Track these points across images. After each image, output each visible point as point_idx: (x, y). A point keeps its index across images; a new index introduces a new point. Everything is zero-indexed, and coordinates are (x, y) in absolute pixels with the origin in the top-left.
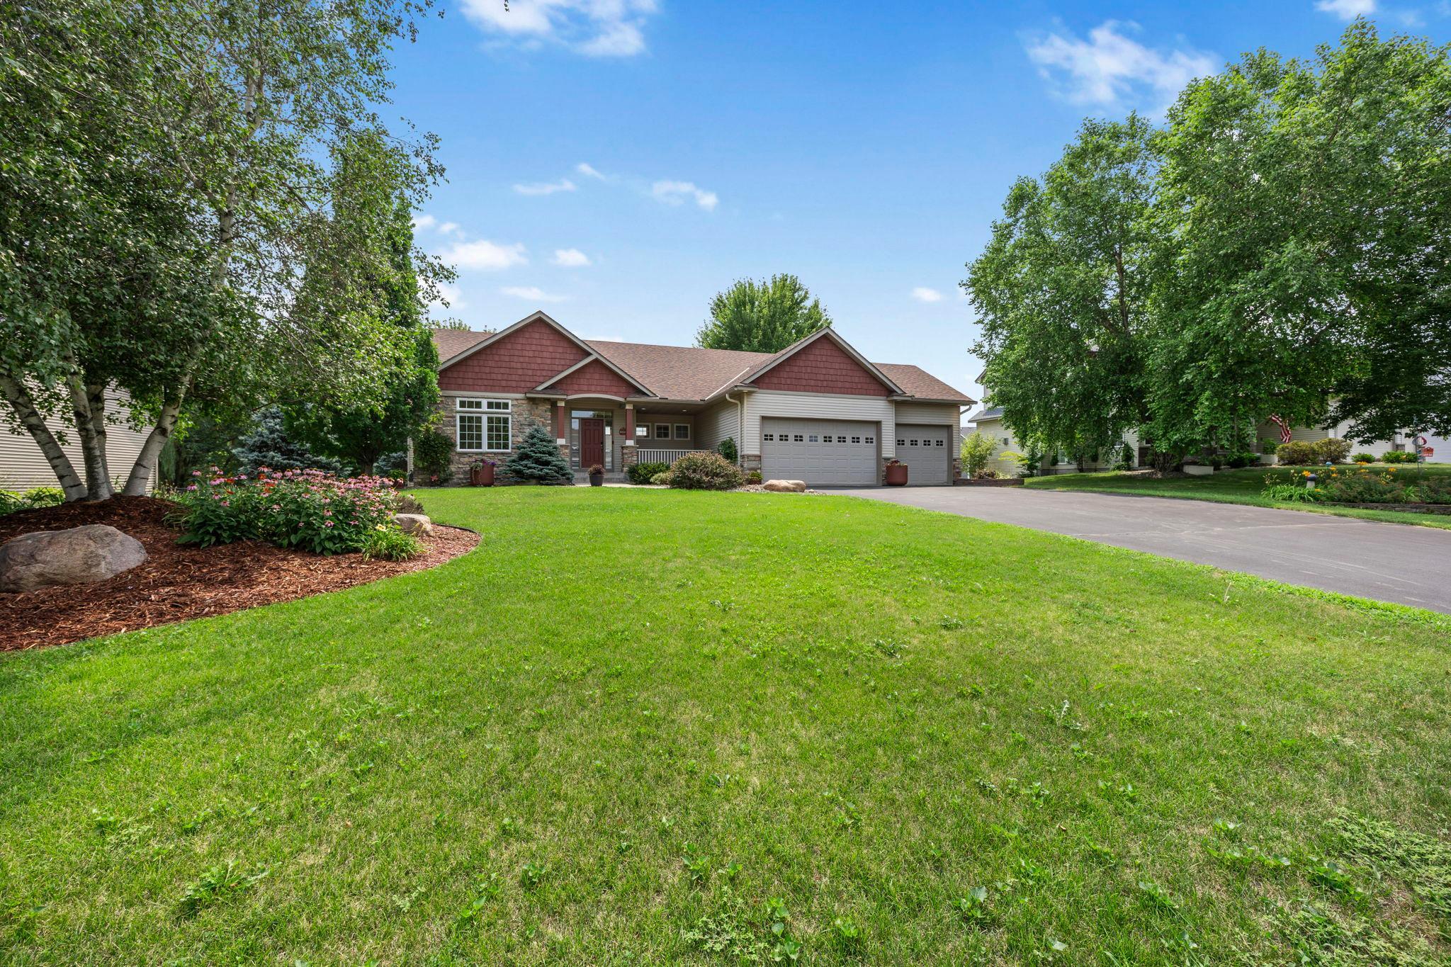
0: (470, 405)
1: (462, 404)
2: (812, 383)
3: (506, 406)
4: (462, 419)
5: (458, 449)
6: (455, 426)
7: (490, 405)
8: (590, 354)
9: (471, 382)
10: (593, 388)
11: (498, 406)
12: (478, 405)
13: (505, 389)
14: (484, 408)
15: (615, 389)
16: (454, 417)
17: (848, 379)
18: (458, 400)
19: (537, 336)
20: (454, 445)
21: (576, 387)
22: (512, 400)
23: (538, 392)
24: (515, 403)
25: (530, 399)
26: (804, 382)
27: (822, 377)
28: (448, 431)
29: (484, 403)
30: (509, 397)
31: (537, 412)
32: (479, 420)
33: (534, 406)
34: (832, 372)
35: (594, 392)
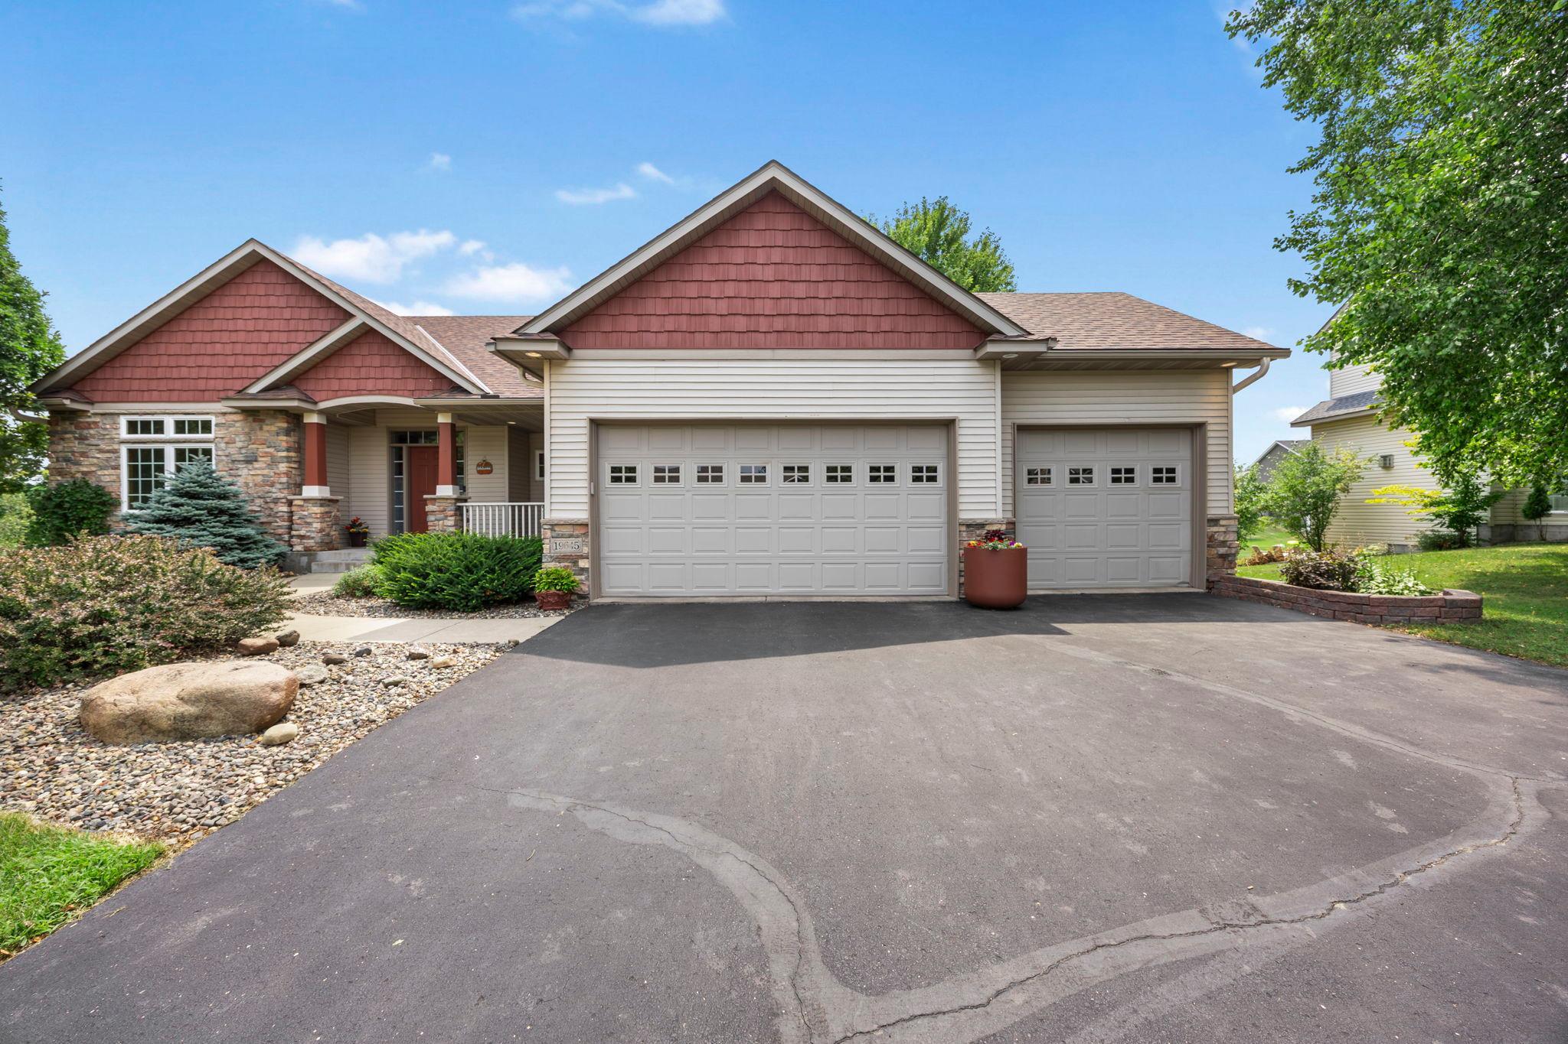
0: (146, 427)
1: (132, 427)
2: (741, 324)
3: (206, 427)
4: (132, 454)
5: (125, 509)
6: (117, 467)
7: (180, 427)
8: (350, 316)
9: (135, 385)
10: (370, 385)
11: (193, 427)
12: (159, 427)
13: (201, 395)
14: (170, 431)
15: (411, 385)
16: (116, 451)
17: (849, 306)
18: (123, 422)
19: (262, 290)
20: (117, 504)
21: (335, 385)
22: (216, 414)
23: (254, 397)
24: (222, 420)
25: (248, 412)
26: (715, 324)
27: (768, 307)
28: (105, 477)
29: (169, 423)
30: (211, 410)
31: (262, 435)
32: (160, 454)
33: (256, 425)
34: (800, 290)
35: (371, 392)
